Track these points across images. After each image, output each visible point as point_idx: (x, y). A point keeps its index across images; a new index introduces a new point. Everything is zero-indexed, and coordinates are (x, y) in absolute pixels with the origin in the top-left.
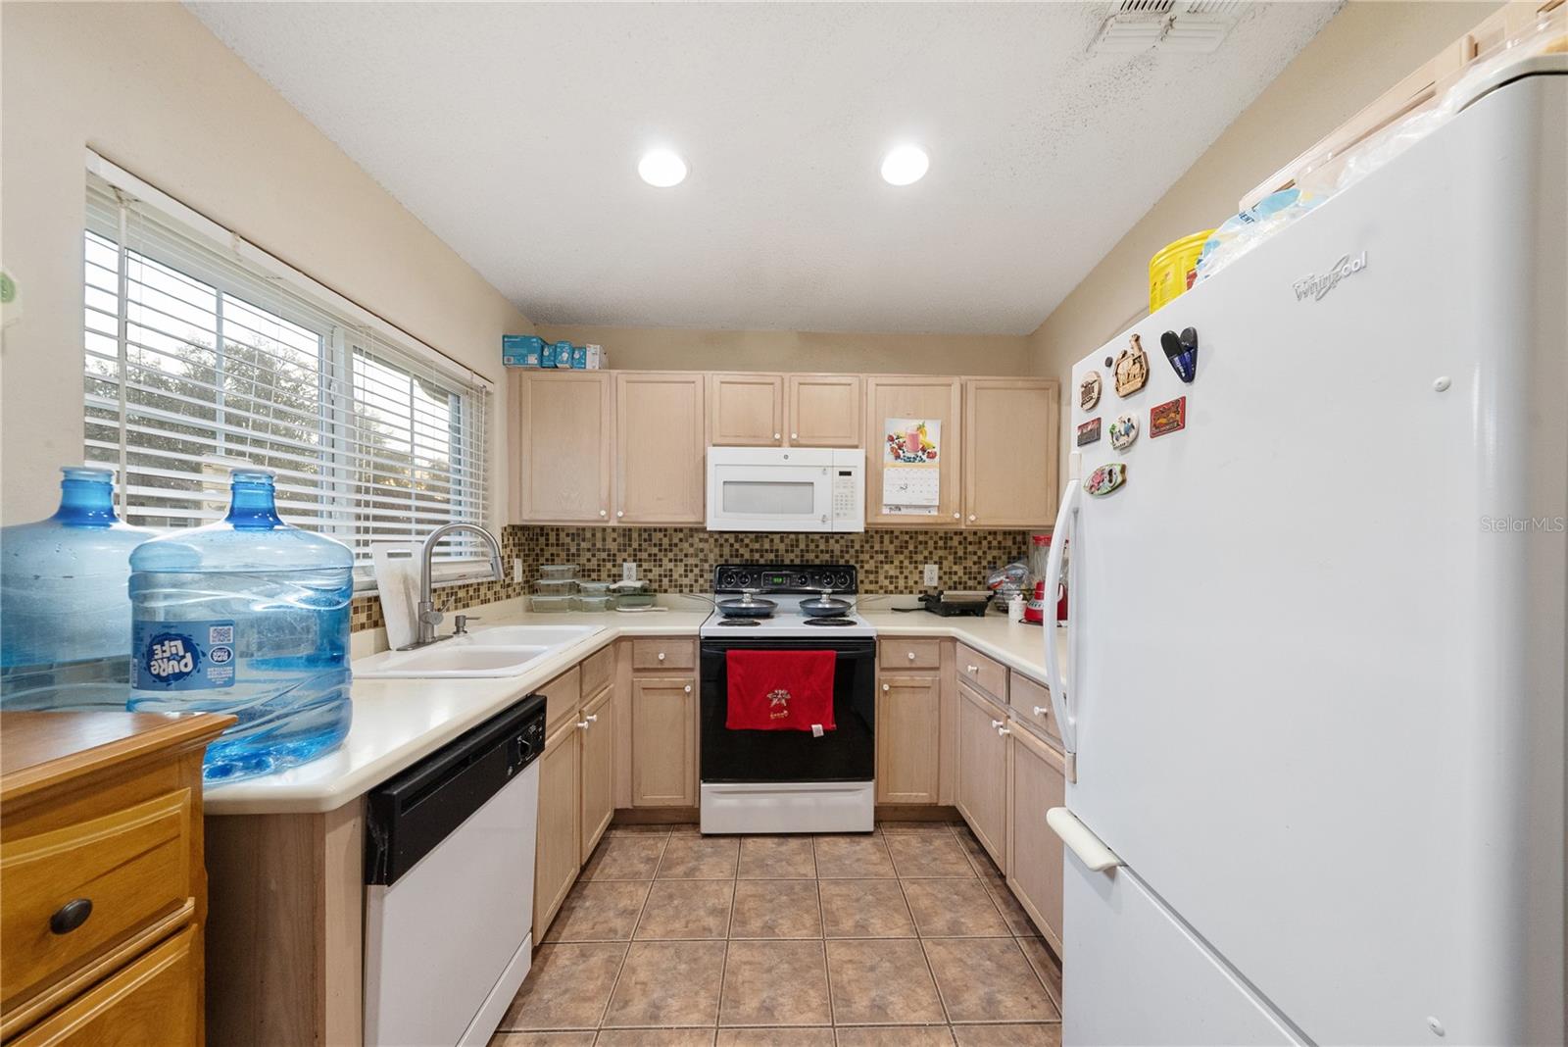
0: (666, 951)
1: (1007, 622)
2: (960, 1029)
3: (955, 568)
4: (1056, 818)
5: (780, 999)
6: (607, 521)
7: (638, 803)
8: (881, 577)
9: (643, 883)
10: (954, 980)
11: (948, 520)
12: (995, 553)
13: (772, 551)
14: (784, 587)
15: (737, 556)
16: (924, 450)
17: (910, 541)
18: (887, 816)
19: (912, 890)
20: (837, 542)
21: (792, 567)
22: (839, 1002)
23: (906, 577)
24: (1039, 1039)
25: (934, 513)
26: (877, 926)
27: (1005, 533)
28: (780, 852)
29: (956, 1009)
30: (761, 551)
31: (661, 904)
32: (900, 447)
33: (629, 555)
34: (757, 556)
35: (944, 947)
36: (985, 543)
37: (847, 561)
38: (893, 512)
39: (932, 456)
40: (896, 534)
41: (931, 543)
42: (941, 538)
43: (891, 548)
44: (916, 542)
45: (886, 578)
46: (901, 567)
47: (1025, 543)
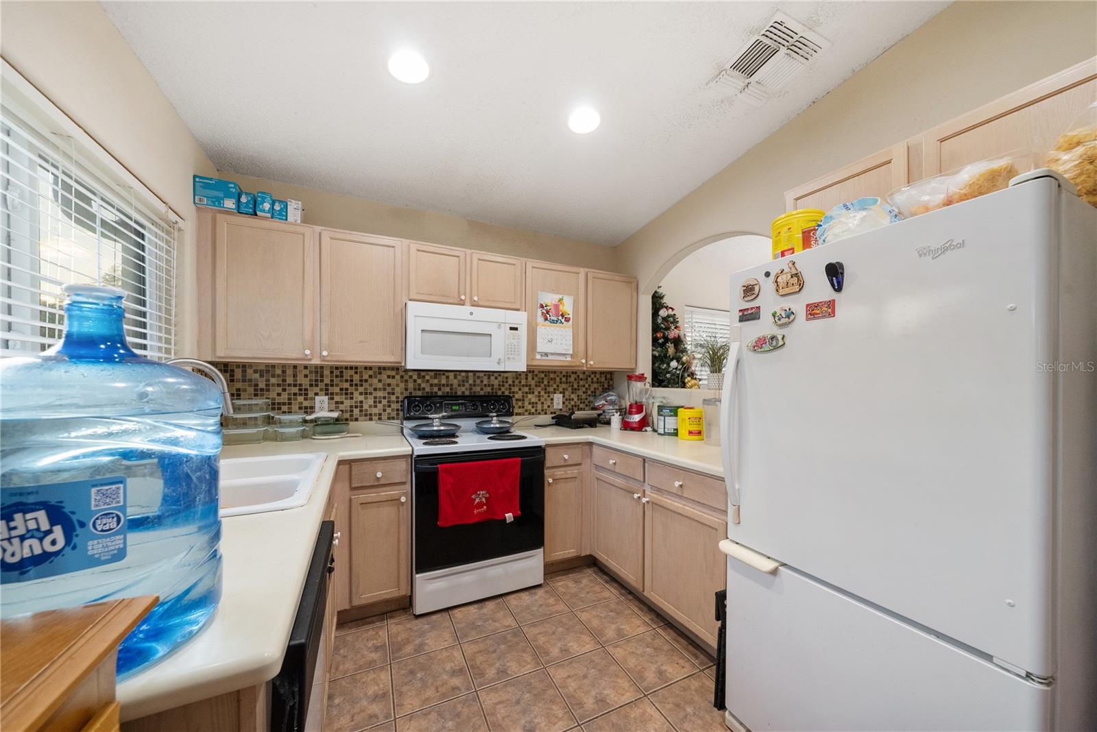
0: (430, 716)
1: (610, 430)
2: (654, 696)
3: (573, 396)
4: (725, 546)
5: (534, 720)
6: (310, 360)
7: (356, 603)
8: (526, 403)
9: (382, 668)
10: (636, 666)
11: (578, 364)
12: (595, 385)
13: (447, 386)
14: (461, 413)
15: (419, 390)
16: (562, 315)
17: (545, 378)
18: (554, 570)
19: (584, 616)
20: (496, 378)
21: (463, 397)
22: (575, 707)
23: (543, 403)
24: (694, 685)
25: (569, 359)
26: (574, 646)
27: (601, 373)
28: (483, 614)
29: (645, 684)
30: (440, 386)
31: (405, 681)
32: (548, 312)
33: (321, 390)
34: (436, 389)
35: (621, 648)
36: (589, 379)
37: (503, 392)
38: (543, 358)
39: (567, 320)
40: (536, 373)
41: (558, 379)
42: (564, 376)
43: (533, 383)
44: (548, 379)
45: (529, 404)
46: (539, 396)
47: (611, 380)
